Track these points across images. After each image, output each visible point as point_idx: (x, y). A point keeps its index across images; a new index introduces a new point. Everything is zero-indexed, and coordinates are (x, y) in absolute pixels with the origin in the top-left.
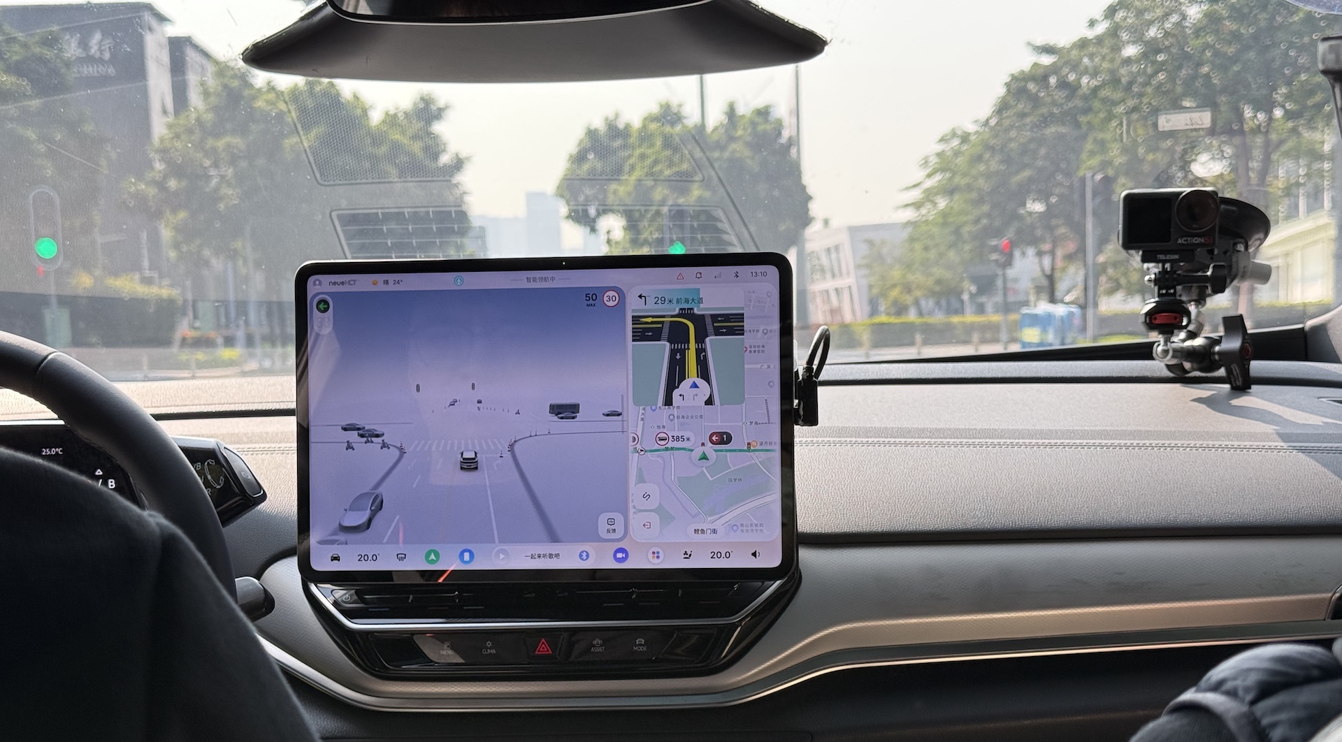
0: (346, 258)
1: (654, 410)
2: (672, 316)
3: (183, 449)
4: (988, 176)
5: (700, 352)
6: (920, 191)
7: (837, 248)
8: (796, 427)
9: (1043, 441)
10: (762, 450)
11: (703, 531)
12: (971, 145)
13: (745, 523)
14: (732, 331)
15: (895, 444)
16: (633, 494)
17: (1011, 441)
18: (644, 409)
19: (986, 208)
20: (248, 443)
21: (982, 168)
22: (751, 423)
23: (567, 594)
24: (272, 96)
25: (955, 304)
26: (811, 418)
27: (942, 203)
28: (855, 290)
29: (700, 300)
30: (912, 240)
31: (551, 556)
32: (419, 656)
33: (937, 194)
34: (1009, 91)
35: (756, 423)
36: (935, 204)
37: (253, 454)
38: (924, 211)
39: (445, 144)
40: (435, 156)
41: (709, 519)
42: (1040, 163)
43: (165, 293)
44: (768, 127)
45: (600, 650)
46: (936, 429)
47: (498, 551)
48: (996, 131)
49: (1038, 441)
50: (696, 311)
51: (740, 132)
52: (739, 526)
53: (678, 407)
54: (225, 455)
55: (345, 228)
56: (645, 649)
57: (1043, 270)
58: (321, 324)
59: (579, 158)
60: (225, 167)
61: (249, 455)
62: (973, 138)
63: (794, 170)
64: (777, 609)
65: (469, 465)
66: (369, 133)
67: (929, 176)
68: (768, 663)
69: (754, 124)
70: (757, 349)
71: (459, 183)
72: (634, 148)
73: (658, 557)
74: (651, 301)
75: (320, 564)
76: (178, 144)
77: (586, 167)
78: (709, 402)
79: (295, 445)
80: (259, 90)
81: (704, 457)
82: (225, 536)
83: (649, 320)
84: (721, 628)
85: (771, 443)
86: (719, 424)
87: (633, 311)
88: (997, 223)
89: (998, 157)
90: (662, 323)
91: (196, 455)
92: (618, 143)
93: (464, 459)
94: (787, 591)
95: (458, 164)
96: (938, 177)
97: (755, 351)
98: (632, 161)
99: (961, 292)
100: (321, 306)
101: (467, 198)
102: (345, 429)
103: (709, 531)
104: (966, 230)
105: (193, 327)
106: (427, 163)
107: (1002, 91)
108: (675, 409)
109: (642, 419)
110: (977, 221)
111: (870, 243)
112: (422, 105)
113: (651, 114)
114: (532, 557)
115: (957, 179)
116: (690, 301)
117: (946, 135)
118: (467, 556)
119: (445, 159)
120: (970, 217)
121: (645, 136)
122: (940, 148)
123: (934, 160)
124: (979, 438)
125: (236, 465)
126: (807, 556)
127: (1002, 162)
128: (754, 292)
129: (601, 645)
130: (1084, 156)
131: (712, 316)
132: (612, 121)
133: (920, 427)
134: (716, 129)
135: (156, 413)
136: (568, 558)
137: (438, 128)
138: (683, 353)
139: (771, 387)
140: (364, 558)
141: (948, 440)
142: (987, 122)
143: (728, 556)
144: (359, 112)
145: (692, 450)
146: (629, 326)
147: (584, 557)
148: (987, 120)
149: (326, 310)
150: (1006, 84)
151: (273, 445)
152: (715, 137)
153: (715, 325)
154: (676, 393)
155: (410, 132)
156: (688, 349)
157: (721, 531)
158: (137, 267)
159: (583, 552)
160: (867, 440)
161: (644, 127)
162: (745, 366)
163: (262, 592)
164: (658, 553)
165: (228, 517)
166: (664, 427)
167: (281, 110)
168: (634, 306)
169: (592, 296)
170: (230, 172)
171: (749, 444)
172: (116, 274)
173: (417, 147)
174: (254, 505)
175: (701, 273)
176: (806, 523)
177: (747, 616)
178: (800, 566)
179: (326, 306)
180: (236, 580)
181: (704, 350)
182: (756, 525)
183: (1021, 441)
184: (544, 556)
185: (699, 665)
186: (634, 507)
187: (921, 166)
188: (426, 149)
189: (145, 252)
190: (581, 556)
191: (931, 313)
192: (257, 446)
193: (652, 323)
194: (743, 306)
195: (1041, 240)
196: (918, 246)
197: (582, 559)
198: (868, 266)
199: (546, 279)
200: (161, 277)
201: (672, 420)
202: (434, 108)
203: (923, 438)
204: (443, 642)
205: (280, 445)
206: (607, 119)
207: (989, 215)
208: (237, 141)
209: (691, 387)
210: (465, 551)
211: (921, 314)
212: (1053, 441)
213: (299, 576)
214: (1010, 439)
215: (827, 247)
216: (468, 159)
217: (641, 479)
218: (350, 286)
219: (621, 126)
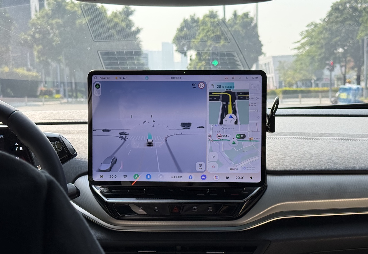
0: (104, 69)
1: (216, 126)
2: (223, 92)
3: (48, 137)
4: (324, 39)
5: (233, 105)
6: (300, 44)
7: (268, 63)
8: (267, 133)
9: (352, 138)
10: (255, 141)
11: (233, 169)
12: (318, 28)
13: (248, 167)
14: (244, 98)
15: (300, 138)
16: (208, 156)
17: (341, 138)
18: (213, 125)
19: (324, 50)
20: (69, 134)
21: (322, 36)
22: (251, 131)
23: (184, 190)
24: (72, 5)
25: (309, 84)
26: (272, 130)
27: (307, 48)
28: (274, 78)
29: (234, 87)
30: (297, 61)
31: (179, 177)
32: (131, 212)
33: (306, 45)
34: (332, 9)
35: (253, 131)
36: (305, 48)
37: (71, 138)
38: (301, 51)
39: (134, 24)
40: (130, 28)
41: (235, 165)
42: (343, 35)
43: (35, 74)
44: (248, 20)
45: (195, 211)
46: (314, 133)
47: (160, 175)
48: (328, 23)
49: (350, 138)
50: (232, 91)
51: (238, 21)
52: (246, 168)
53: (225, 125)
54: (62, 139)
55: (103, 57)
56: (212, 210)
57: (342, 73)
58: (96, 93)
59: (181, 30)
60: (55, 30)
61: (70, 139)
62: (319, 25)
63: (257, 36)
64: (259, 197)
65: (150, 144)
66: (107, 19)
67: (303, 38)
68: (255, 216)
69: (243, 18)
70: (253, 105)
71: (138, 38)
72: (200, 26)
73: (217, 178)
74: (216, 87)
75: (96, 178)
76: (39, 22)
77: (183, 33)
78: (236, 123)
79: (87, 135)
80: (68, 3)
81: (234, 143)
82: (63, 168)
83: (215, 93)
84: (239, 203)
85: (258, 138)
86: (240, 131)
87: (209, 90)
88: (327, 56)
89: (328, 32)
90: (220, 94)
91: (52, 139)
92: (195, 25)
93: (148, 142)
94: (262, 191)
95: (138, 31)
96: (306, 39)
97: (253, 106)
98: (199, 31)
99: (311, 80)
100: (97, 86)
101: (141, 43)
102: (103, 131)
103: (235, 169)
104: (317, 57)
105: (45, 86)
106: (127, 30)
107: (330, 9)
108: (224, 126)
109: (212, 129)
110: (320, 55)
111: (280, 62)
112: (125, 10)
113: (206, 14)
114: (172, 177)
115: (313, 40)
116: (230, 87)
117: (309, 24)
118: (149, 177)
119: (133, 29)
120: (318, 53)
121: (204, 22)
122: (307, 29)
123: (305, 33)
124: (329, 137)
125: (66, 143)
126: (270, 179)
127: (329, 34)
128: (253, 84)
129: (196, 209)
130: (360, 32)
131: (238, 93)
132: (192, 17)
133: (308, 132)
134: (229, 20)
135: (37, 122)
136: (185, 178)
137: (131, 18)
138: (227, 105)
139: (258, 118)
140: (112, 177)
141: (318, 137)
142: (324, 20)
143: (242, 178)
144: (103, 11)
145: (230, 140)
146: (208, 96)
147: (191, 178)
148: (325, 19)
149: (99, 87)
150: (331, 6)
151: (79, 135)
152: (229, 23)
153: (239, 96)
154: (224, 120)
155: (121, 19)
156: (229, 104)
157: (240, 169)
158: (26, 65)
159: (190, 176)
160: (290, 137)
161: (204, 19)
162: (250, 111)
163: (76, 189)
164: (217, 177)
165: (64, 161)
166: (220, 132)
167: (75, 10)
168: (210, 88)
169: (195, 85)
170: (57, 32)
171: (250, 139)
172: (17, 67)
173: (124, 24)
174: (72, 157)
175: (234, 77)
176: (269, 166)
177: (247, 200)
178: (267, 182)
179: (99, 86)
180: (67, 184)
181: (235, 105)
182: (252, 168)
183: (344, 138)
184: (176, 177)
185: (231, 216)
186: (209, 160)
187: (300, 35)
188: (127, 25)
189: (29, 60)
190: (189, 177)
191: (301, 87)
192: (73, 135)
193: (216, 94)
194: (249, 89)
195: (342, 61)
196: (299, 63)
197: (190, 179)
198: (279, 70)
199: (178, 78)
200: (34, 69)
201: (223, 130)
202: (130, 11)
203: (310, 136)
204: (139, 207)
205: (81, 135)
206: (191, 16)
207: (324, 53)
208: (60, 21)
209: (229, 118)
210: (148, 175)
211: (297, 87)
212: (356, 138)
213: (88, 182)
214: (340, 137)
215: (265, 63)
216: (142, 29)
217: (211, 151)
218: (108, 79)
219: (196, 18)
